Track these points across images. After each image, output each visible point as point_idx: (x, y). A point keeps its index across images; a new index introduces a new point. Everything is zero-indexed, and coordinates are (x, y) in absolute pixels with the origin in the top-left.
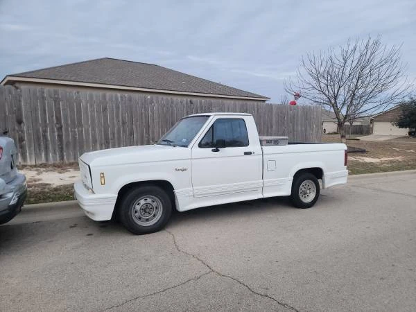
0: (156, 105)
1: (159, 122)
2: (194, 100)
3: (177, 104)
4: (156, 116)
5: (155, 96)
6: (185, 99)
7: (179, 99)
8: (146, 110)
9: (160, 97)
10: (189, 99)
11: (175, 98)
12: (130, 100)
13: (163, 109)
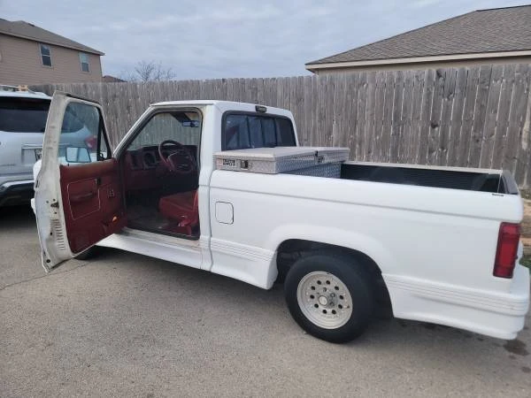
0: (370, 86)
1: (372, 115)
2: (445, 69)
3: (408, 81)
4: (368, 104)
5: (368, 72)
6: (426, 70)
7: (413, 71)
8: (354, 95)
9: (379, 72)
10: (434, 69)
11: (406, 71)
12: (332, 82)
13: (382, 93)
